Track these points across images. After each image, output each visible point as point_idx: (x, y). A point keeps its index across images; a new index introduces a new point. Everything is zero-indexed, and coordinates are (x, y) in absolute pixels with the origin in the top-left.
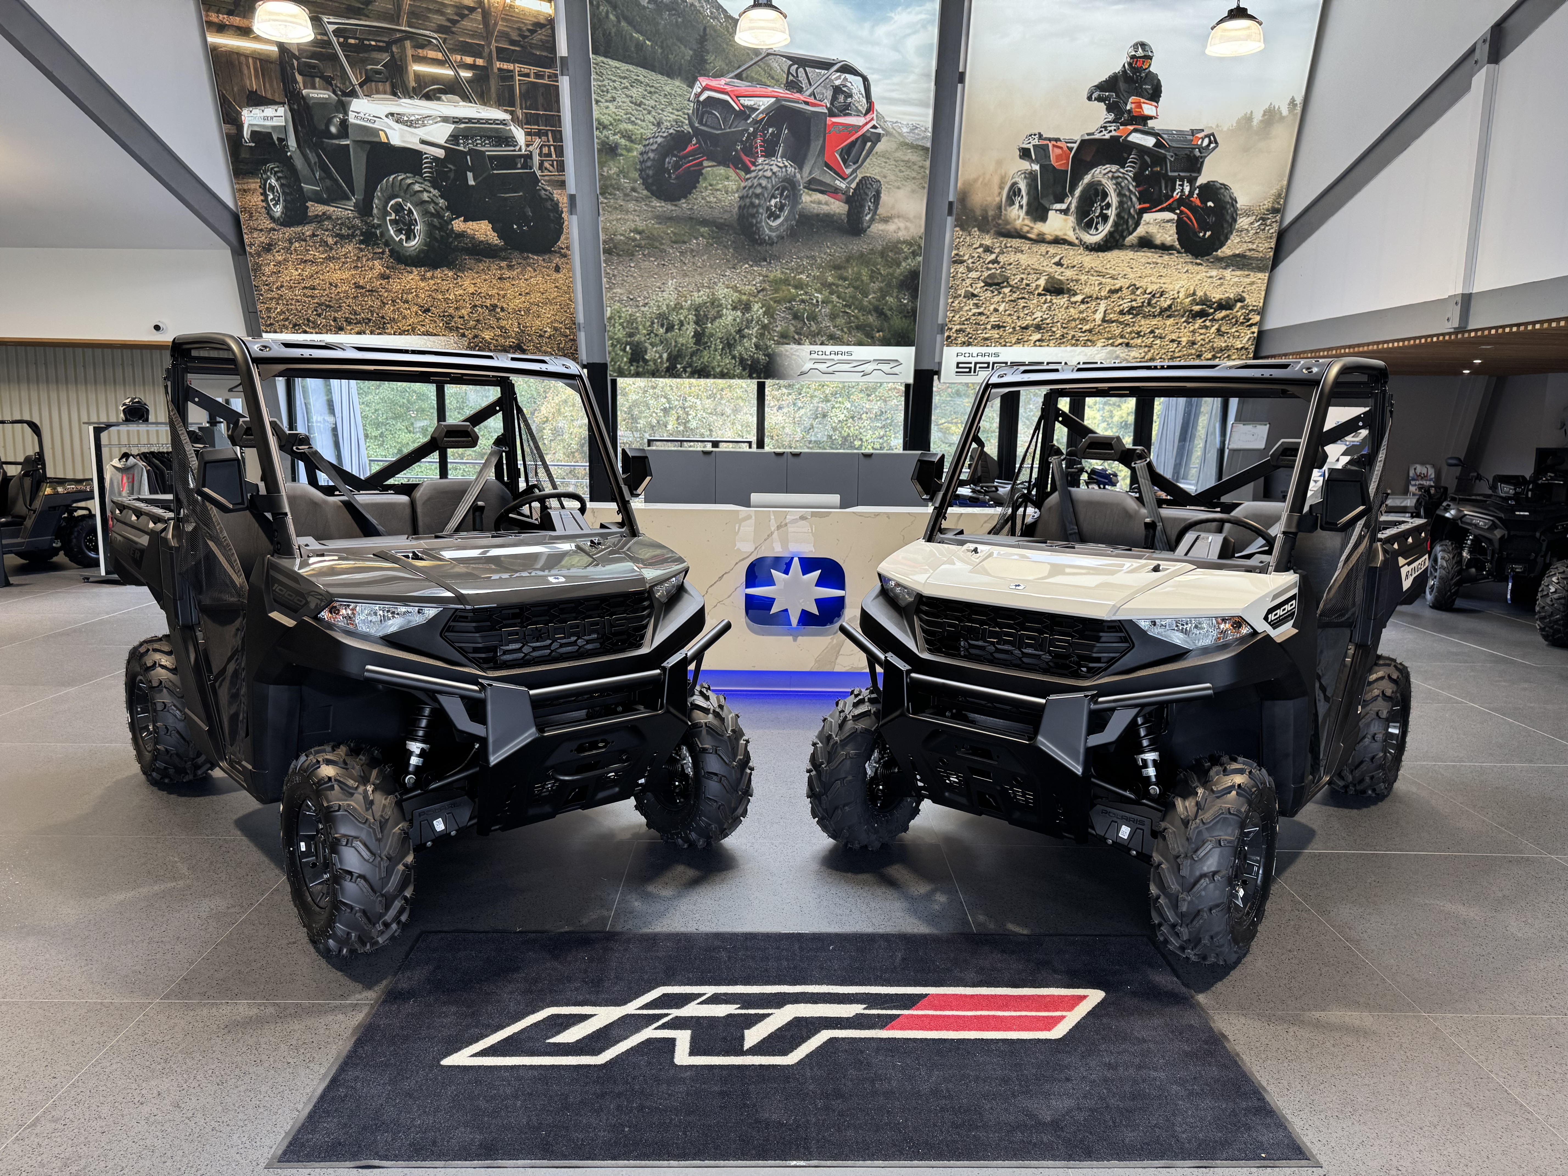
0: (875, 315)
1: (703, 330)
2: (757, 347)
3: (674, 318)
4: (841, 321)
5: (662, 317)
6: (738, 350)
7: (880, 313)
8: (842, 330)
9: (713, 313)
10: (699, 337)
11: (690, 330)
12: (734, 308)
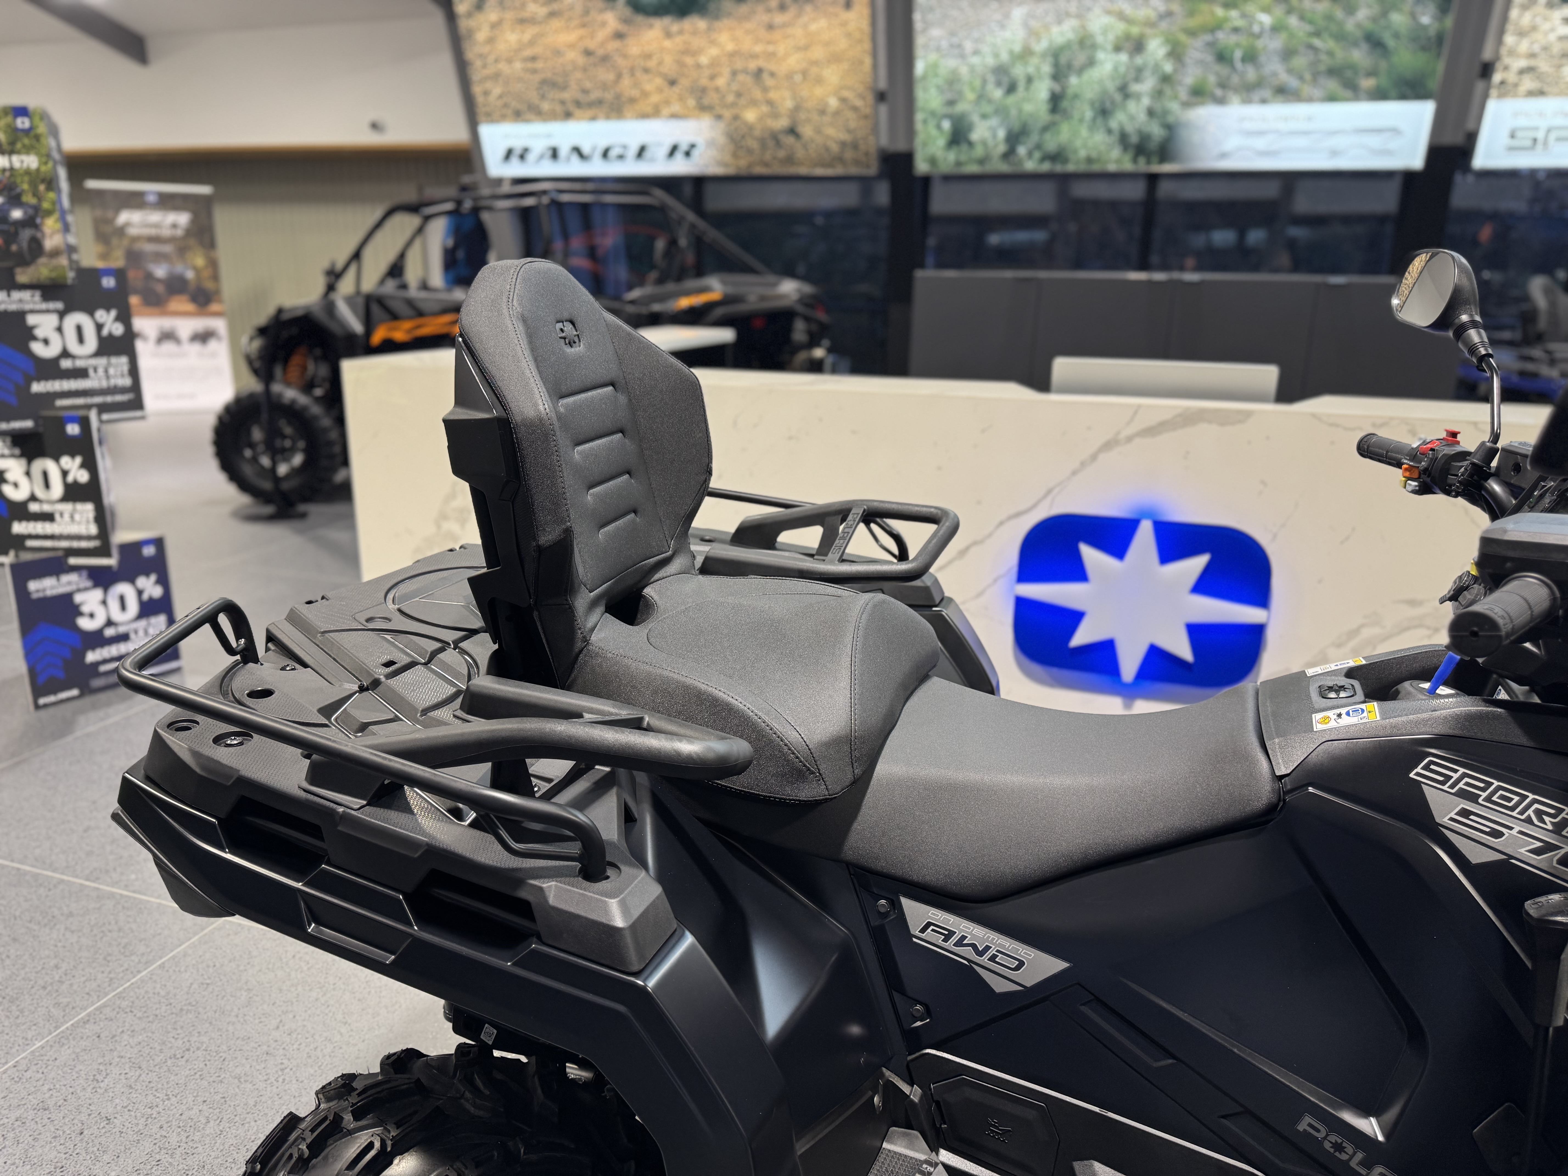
0: (1365, 46)
1: (1064, 89)
2: (1151, 113)
3: (1019, 71)
4: (1300, 62)
5: (1001, 71)
6: (1119, 119)
7: (1375, 43)
8: (1301, 78)
9: (1080, 58)
10: (1056, 101)
11: (1043, 90)
12: (1118, 49)
